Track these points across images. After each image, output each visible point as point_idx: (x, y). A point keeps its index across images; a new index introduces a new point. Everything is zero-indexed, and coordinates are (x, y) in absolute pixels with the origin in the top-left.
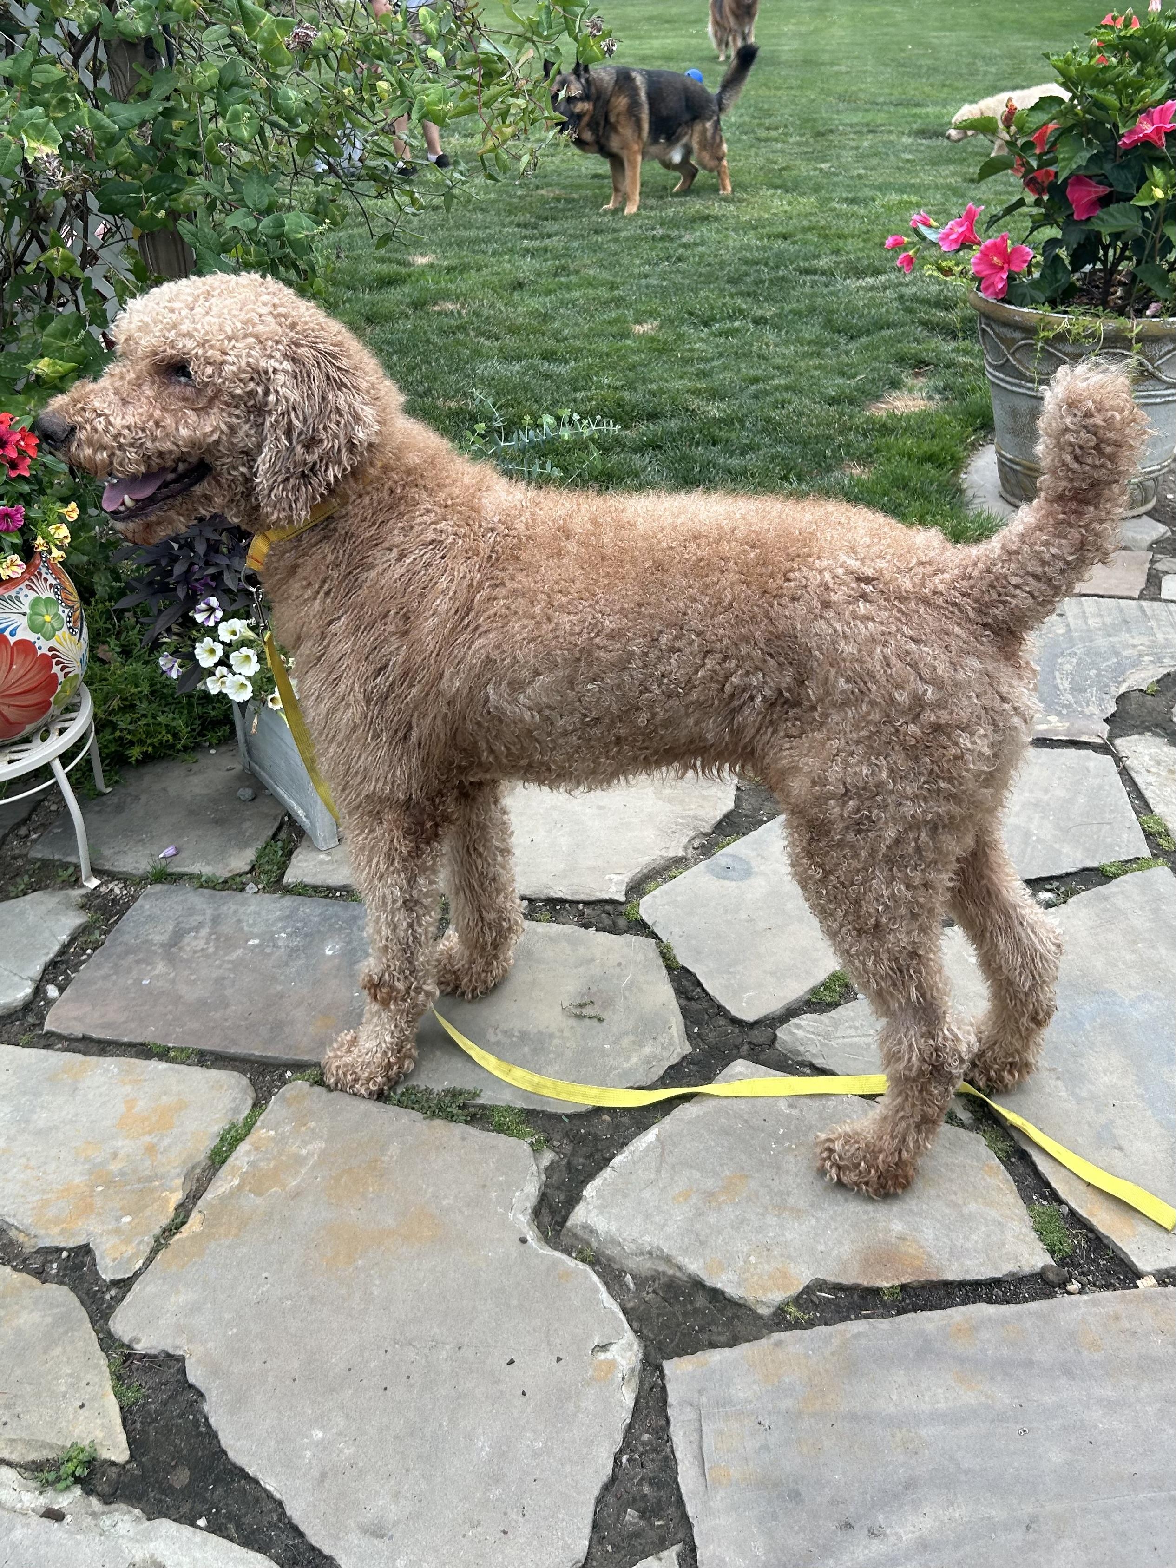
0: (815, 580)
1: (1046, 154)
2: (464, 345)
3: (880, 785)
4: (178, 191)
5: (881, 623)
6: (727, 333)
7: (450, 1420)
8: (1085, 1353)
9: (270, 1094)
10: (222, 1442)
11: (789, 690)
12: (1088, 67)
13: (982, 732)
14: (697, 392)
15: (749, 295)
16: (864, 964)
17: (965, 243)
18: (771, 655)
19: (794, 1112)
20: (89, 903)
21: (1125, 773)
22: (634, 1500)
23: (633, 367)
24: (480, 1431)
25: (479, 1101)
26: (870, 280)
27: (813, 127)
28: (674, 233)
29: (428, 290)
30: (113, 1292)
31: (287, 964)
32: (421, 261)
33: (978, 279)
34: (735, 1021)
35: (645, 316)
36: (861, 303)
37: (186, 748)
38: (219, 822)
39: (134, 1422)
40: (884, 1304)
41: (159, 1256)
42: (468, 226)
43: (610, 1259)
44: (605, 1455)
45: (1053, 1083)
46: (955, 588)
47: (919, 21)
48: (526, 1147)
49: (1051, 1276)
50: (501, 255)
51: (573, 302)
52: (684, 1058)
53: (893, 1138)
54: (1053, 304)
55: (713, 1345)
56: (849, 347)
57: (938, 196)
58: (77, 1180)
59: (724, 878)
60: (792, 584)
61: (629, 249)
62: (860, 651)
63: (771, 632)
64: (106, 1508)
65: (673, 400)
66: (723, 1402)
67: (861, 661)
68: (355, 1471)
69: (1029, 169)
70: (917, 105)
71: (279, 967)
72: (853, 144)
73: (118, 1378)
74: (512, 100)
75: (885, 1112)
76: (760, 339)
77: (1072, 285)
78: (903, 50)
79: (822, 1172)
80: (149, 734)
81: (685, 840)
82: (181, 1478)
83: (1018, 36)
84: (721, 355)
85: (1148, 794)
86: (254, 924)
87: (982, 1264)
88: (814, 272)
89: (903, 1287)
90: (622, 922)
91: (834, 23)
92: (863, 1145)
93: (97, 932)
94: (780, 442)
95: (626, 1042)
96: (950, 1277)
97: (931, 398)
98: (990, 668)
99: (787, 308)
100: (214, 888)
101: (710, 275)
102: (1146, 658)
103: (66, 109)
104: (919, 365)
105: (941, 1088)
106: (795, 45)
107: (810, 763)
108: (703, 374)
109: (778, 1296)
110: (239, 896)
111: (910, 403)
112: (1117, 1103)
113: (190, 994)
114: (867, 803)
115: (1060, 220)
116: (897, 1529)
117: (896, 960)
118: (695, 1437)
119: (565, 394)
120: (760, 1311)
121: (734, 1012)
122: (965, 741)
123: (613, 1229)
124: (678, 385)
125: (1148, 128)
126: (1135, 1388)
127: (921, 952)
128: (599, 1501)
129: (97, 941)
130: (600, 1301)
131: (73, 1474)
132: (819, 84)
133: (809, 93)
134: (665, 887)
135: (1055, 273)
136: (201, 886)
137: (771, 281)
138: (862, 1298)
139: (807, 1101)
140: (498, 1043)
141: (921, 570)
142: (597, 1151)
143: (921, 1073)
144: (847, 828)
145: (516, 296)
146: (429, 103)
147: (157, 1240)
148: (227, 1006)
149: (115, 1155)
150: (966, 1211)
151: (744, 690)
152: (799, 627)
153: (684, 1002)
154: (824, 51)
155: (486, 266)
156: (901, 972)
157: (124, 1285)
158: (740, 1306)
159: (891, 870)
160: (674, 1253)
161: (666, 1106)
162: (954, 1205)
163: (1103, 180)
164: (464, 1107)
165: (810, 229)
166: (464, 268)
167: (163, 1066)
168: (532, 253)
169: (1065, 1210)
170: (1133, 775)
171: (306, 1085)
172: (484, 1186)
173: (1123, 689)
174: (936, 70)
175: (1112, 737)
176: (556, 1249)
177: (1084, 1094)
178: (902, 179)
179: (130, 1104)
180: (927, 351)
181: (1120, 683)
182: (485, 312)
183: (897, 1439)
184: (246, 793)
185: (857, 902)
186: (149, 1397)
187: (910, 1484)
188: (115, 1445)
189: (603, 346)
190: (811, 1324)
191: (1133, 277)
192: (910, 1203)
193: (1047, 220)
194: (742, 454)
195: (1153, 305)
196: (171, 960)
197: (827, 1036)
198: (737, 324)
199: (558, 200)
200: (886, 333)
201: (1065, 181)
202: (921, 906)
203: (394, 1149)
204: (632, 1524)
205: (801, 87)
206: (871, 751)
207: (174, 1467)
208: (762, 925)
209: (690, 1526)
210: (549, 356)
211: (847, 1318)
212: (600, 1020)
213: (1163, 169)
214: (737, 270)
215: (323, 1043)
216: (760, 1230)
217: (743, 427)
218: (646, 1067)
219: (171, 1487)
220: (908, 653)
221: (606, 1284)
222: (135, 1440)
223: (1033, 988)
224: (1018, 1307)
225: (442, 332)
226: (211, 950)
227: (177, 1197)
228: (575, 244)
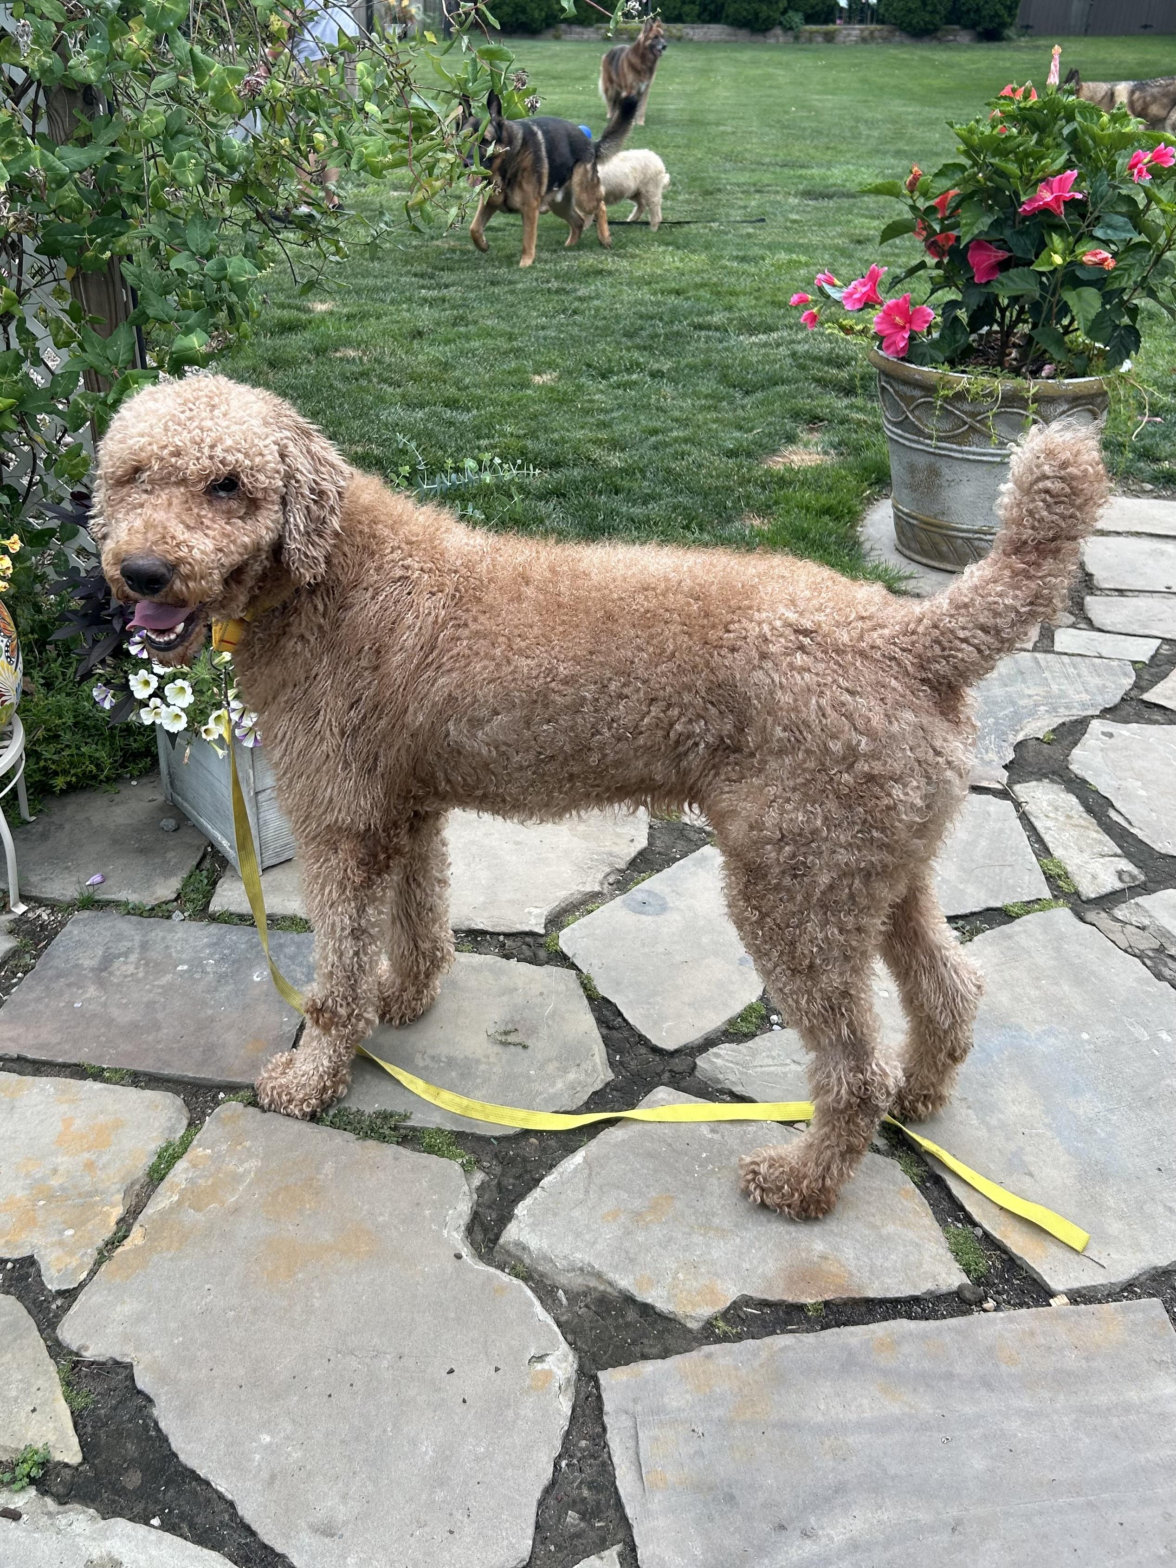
0: (754, 631)
1: (947, 218)
2: (368, 392)
3: (815, 832)
4: (121, 234)
5: (817, 674)
6: (625, 386)
7: (394, 1425)
8: (1003, 1367)
9: (204, 1114)
10: (173, 1446)
11: (730, 737)
12: (991, 136)
13: (915, 783)
14: (598, 442)
15: (645, 348)
16: (797, 1002)
17: (868, 302)
18: (712, 703)
19: (716, 1137)
20: (17, 927)
21: (1024, 818)
22: (574, 1502)
23: (534, 417)
24: (423, 1436)
25: (410, 1123)
26: (763, 337)
27: (701, 186)
28: (569, 287)
29: (329, 336)
30: (59, 1302)
31: (216, 990)
32: (320, 307)
33: (879, 337)
34: (656, 1050)
35: (544, 368)
36: (755, 359)
37: (108, 779)
38: (143, 851)
39: (85, 1426)
40: (808, 1319)
41: (103, 1268)
42: (366, 274)
43: (542, 1275)
44: (545, 1459)
45: (964, 1111)
46: (895, 644)
47: (801, 84)
48: (457, 1167)
49: (968, 1295)
50: (399, 304)
51: (473, 351)
52: (608, 1084)
53: (817, 1165)
54: (952, 364)
55: (645, 1357)
56: (745, 401)
57: (827, 257)
58: (19, 1194)
59: (641, 913)
60: (732, 635)
61: (526, 301)
62: (796, 700)
63: (712, 682)
64: (61, 1508)
65: (576, 450)
66: (658, 1410)
67: (796, 710)
68: (303, 1474)
69: (932, 232)
70: (802, 167)
71: (209, 992)
72: (741, 203)
73: (67, 1383)
74: (441, 155)
75: (810, 1140)
76: (658, 391)
77: (970, 346)
78: (786, 112)
79: (746, 1193)
80: (72, 765)
81: (600, 876)
82: (133, 1480)
83: (898, 102)
84: (620, 407)
85: (1047, 838)
86: (182, 952)
87: (902, 1283)
88: (708, 327)
89: (827, 1304)
90: (542, 954)
91: (718, 83)
92: (787, 1169)
93: (27, 956)
94: (681, 492)
95: (551, 1068)
96: (871, 1295)
97: (826, 453)
98: (924, 722)
99: (683, 363)
100: (141, 915)
101: (606, 328)
102: (1042, 708)
103: (14, 152)
104: (814, 420)
105: (867, 1120)
106: (681, 104)
107: (748, 808)
108: (603, 425)
109: (707, 1311)
110: (167, 923)
111: (806, 457)
112: (1026, 1131)
113: (122, 1017)
114: (803, 849)
115: (960, 283)
116: (829, 1531)
117: (829, 999)
118: (631, 1443)
119: (469, 442)
120: (689, 1325)
121: (655, 1041)
122: (897, 792)
123: (545, 1246)
124: (579, 434)
125: (1048, 197)
126: (1051, 1400)
127: (852, 992)
128: (540, 1503)
129: (26, 965)
130: (534, 1315)
131: (28, 1476)
132: (706, 143)
133: (696, 152)
134: (583, 920)
135: (955, 333)
136: (129, 913)
137: (666, 335)
138: (787, 1313)
139: (728, 1126)
140: (426, 1068)
141: (860, 624)
142: (526, 1172)
143: (849, 1105)
144: (783, 872)
145: (416, 345)
146: (368, 155)
147: (100, 1253)
148: (159, 1029)
149: (55, 1171)
150: (884, 1232)
151: (688, 737)
152: (738, 676)
153: (605, 1031)
154: (709, 111)
155: (386, 314)
156: (833, 1009)
157: (70, 1295)
158: (670, 1320)
159: (825, 913)
160: (604, 1269)
161: (592, 1130)
162: (873, 1227)
163: (1003, 244)
164: (395, 1128)
165: (703, 285)
166: (364, 316)
167: (98, 1086)
168: (431, 303)
169: (979, 1232)
170: (1033, 819)
171: (240, 1106)
172: (418, 1204)
173: (1020, 737)
174: (820, 132)
175: (1011, 782)
176: (489, 1265)
177: (994, 1122)
178: (791, 238)
179: (68, 1122)
180: (821, 407)
181: (1017, 731)
182: (387, 359)
183: (826, 1447)
184: (170, 823)
185: (792, 943)
186: (98, 1402)
187: (840, 1489)
188: (68, 1448)
189: (504, 395)
190: (739, 1338)
191: (1029, 339)
192: (832, 1225)
193: (947, 282)
194: (645, 503)
195: (1047, 367)
196: (101, 984)
197: (745, 1065)
198: (634, 377)
199: (454, 251)
200: (781, 389)
201: (967, 245)
202: (854, 949)
203: (328, 1168)
204: (573, 1525)
205: (688, 146)
206: (807, 798)
207: (126, 1469)
208: (678, 958)
209: (629, 1527)
210: (451, 404)
211: (773, 1333)
212: (525, 1047)
213: (1061, 236)
214: (632, 324)
215: (255, 1066)
216: (687, 1248)
217: (644, 477)
218: (571, 1092)
219: (124, 1488)
220: (843, 704)
221: (540, 1298)
222: (87, 1443)
223: (953, 1026)
224: (938, 1323)
225: (345, 378)
226: (141, 975)
227: (118, 1212)
228: (472, 295)
